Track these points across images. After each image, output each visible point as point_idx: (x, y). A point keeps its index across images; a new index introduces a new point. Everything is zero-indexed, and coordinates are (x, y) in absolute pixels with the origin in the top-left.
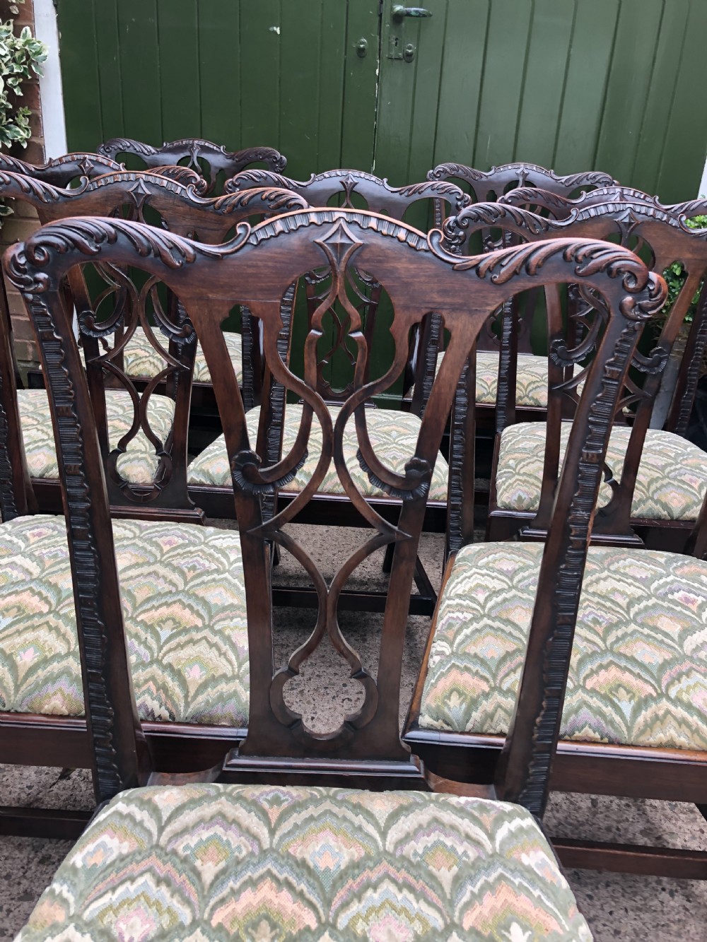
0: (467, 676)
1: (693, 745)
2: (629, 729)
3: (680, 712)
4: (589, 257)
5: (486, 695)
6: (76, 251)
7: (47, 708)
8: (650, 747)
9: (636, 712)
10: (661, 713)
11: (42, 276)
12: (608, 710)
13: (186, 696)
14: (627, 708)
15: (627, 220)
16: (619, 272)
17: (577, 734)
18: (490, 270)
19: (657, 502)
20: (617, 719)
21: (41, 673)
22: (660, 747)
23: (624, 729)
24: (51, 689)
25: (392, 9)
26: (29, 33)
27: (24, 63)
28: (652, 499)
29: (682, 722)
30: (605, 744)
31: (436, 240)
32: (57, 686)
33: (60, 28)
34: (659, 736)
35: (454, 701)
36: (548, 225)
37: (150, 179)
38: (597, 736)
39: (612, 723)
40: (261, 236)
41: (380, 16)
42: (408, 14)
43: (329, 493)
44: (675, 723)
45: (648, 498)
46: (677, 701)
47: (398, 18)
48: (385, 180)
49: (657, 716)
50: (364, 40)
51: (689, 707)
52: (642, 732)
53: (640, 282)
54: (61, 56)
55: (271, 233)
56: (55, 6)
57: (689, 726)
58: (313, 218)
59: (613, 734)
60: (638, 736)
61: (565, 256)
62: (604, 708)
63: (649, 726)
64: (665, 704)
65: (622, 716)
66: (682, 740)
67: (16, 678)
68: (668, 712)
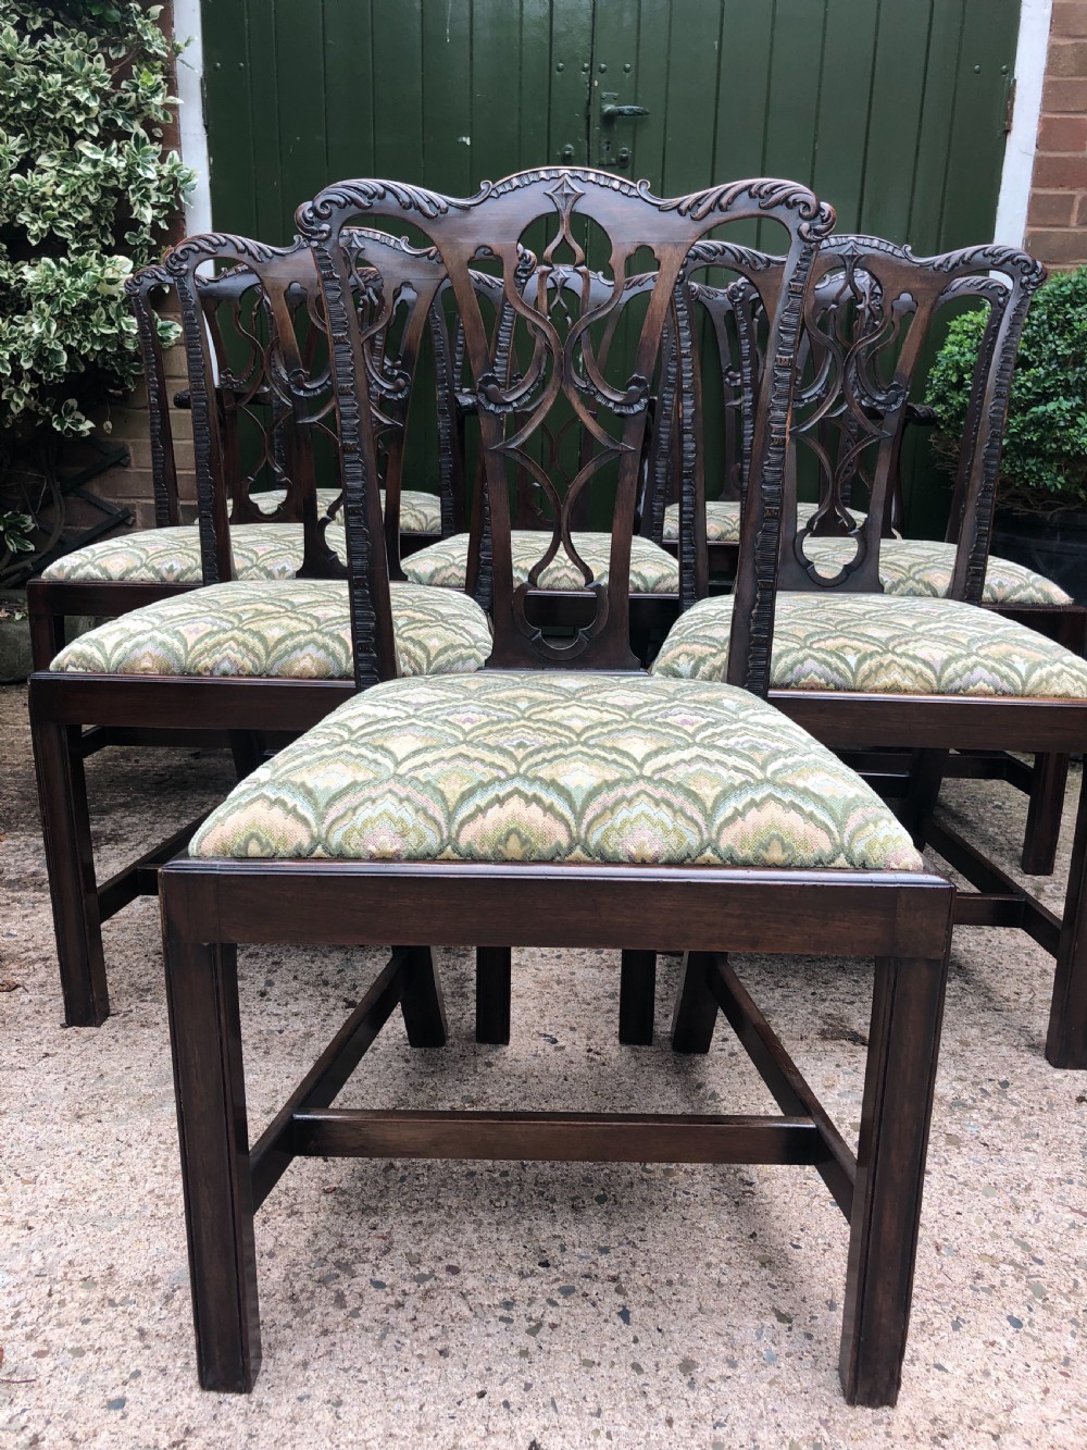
0: (695, 646)
1: (917, 687)
2: (854, 674)
3: (905, 661)
4: (770, 192)
5: (713, 655)
6: (353, 206)
7: (297, 669)
8: (876, 690)
9: (860, 662)
10: (885, 663)
11: (326, 227)
12: (834, 661)
13: (428, 657)
14: (852, 660)
15: (849, 253)
16: (795, 203)
17: (803, 680)
18: (689, 209)
19: (918, 582)
20: (842, 666)
21: (290, 643)
22: (886, 690)
23: (849, 675)
24: (298, 654)
25: (602, 109)
26: (177, 157)
27: (170, 193)
28: (913, 579)
29: (905, 669)
30: (831, 690)
31: (643, 188)
32: (306, 651)
33: (211, 153)
34: (884, 680)
35: (683, 659)
36: (769, 261)
37: (363, 233)
38: (823, 681)
39: (837, 670)
40: (501, 190)
41: (588, 118)
42: (621, 113)
43: (548, 589)
44: (899, 670)
45: (908, 579)
46: (904, 654)
47: (609, 119)
48: (600, 273)
49: (882, 665)
50: (569, 146)
51: (914, 658)
52: (867, 677)
53: (813, 211)
54: (211, 185)
55: (508, 188)
56: (206, 127)
57: (913, 671)
58: (543, 175)
59: (839, 680)
60: (863, 681)
61: (750, 194)
62: (829, 659)
63: (874, 672)
64: (890, 656)
65: (847, 664)
66: (907, 683)
67: (266, 647)
68: (893, 661)
